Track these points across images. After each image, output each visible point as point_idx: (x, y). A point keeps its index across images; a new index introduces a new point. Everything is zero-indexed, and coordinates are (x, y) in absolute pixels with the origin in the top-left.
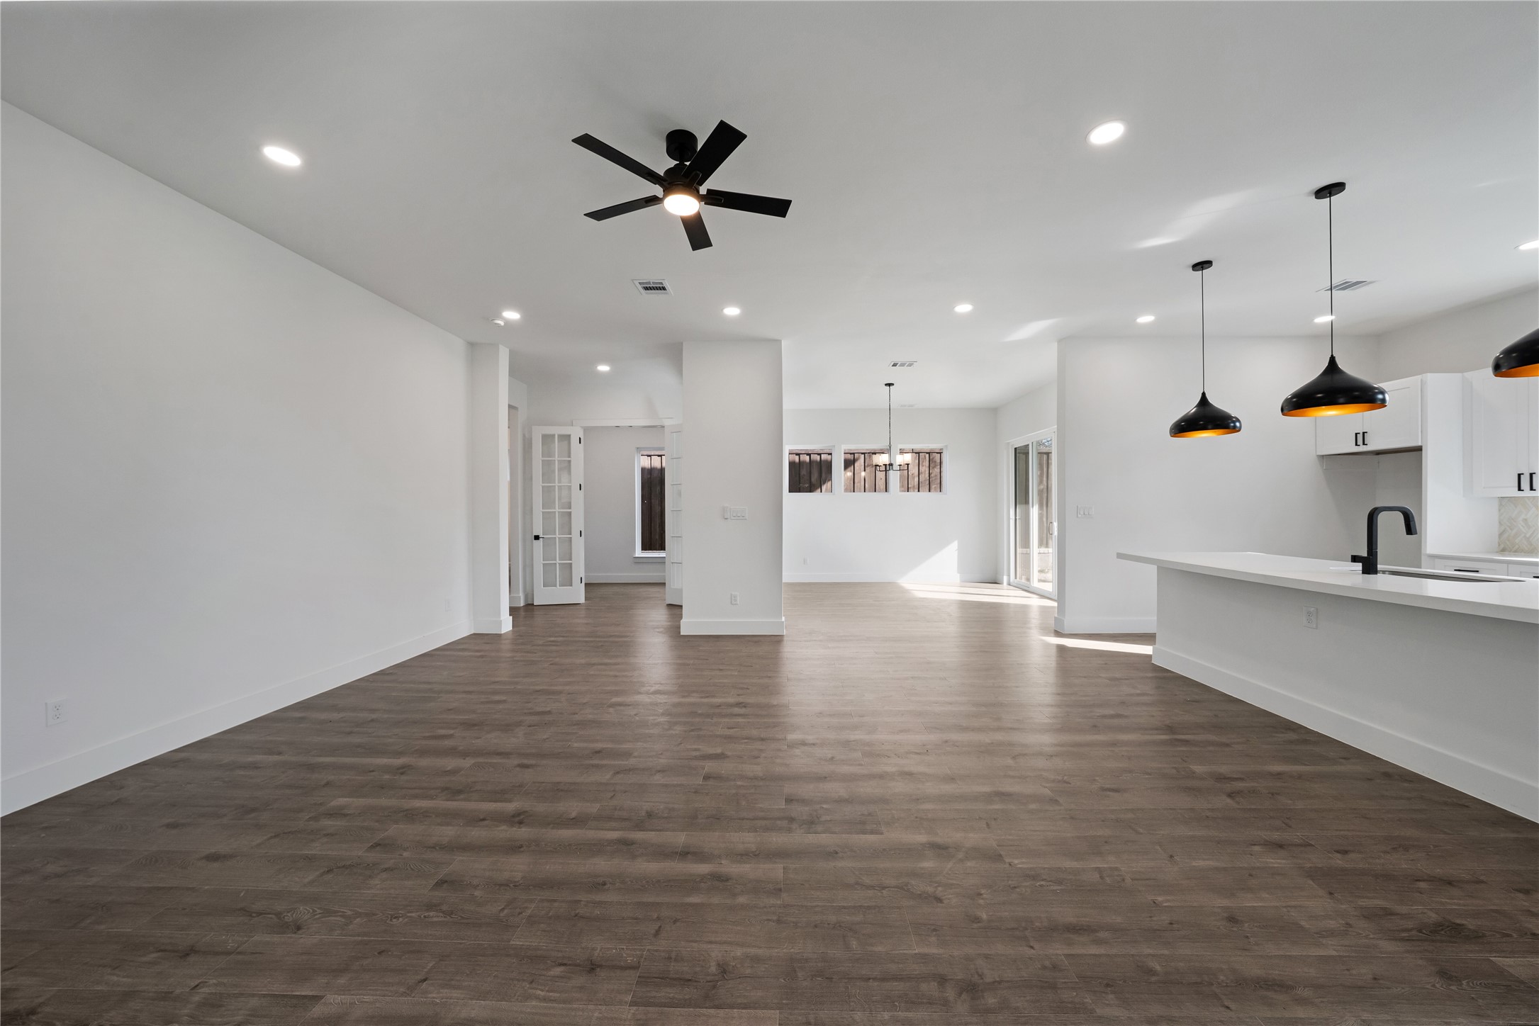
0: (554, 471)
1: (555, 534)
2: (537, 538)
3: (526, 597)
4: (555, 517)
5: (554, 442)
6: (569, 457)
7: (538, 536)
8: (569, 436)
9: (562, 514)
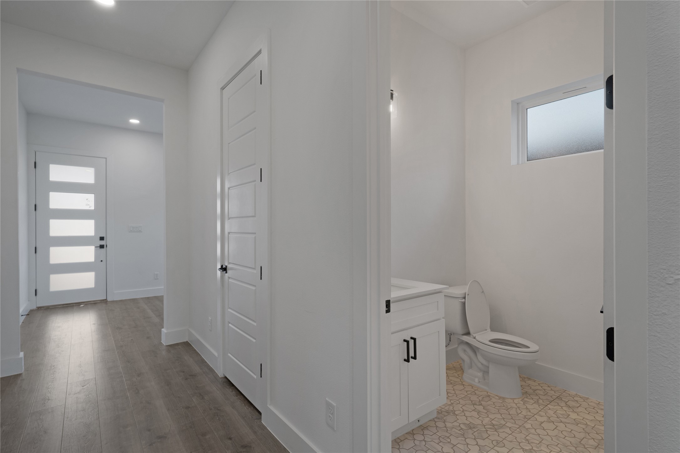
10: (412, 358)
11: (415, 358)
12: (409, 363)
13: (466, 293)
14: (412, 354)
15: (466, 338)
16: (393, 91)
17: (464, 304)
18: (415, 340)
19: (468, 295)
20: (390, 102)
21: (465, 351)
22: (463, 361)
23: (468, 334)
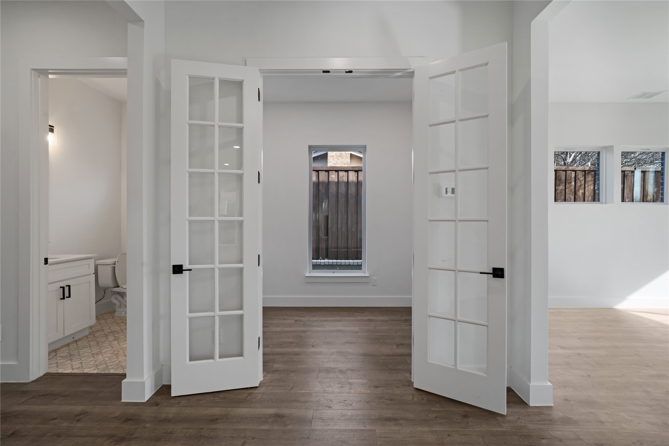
0: (212, 149)
1: (213, 263)
2: (178, 269)
3: (158, 376)
4: (212, 230)
5: (212, 98)
6: (240, 120)
7: (181, 266)
8: (240, 84)
9: (225, 226)
10: (67, 297)
11: (69, 296)
12: (64, 300)
13: (116, 262)
14: (67, 294)
15: (116, 289)
16: (53, 127)
17: (114, 268)
18: (69, 286)
19: (118, 262)
20: (48, 133)
21: (116, 298)
22: (115, 304)
23: (118, 286)
